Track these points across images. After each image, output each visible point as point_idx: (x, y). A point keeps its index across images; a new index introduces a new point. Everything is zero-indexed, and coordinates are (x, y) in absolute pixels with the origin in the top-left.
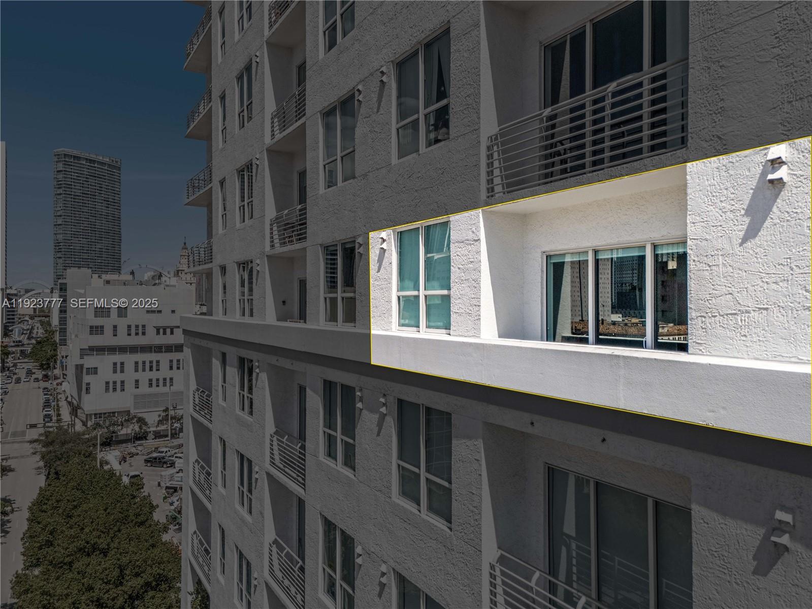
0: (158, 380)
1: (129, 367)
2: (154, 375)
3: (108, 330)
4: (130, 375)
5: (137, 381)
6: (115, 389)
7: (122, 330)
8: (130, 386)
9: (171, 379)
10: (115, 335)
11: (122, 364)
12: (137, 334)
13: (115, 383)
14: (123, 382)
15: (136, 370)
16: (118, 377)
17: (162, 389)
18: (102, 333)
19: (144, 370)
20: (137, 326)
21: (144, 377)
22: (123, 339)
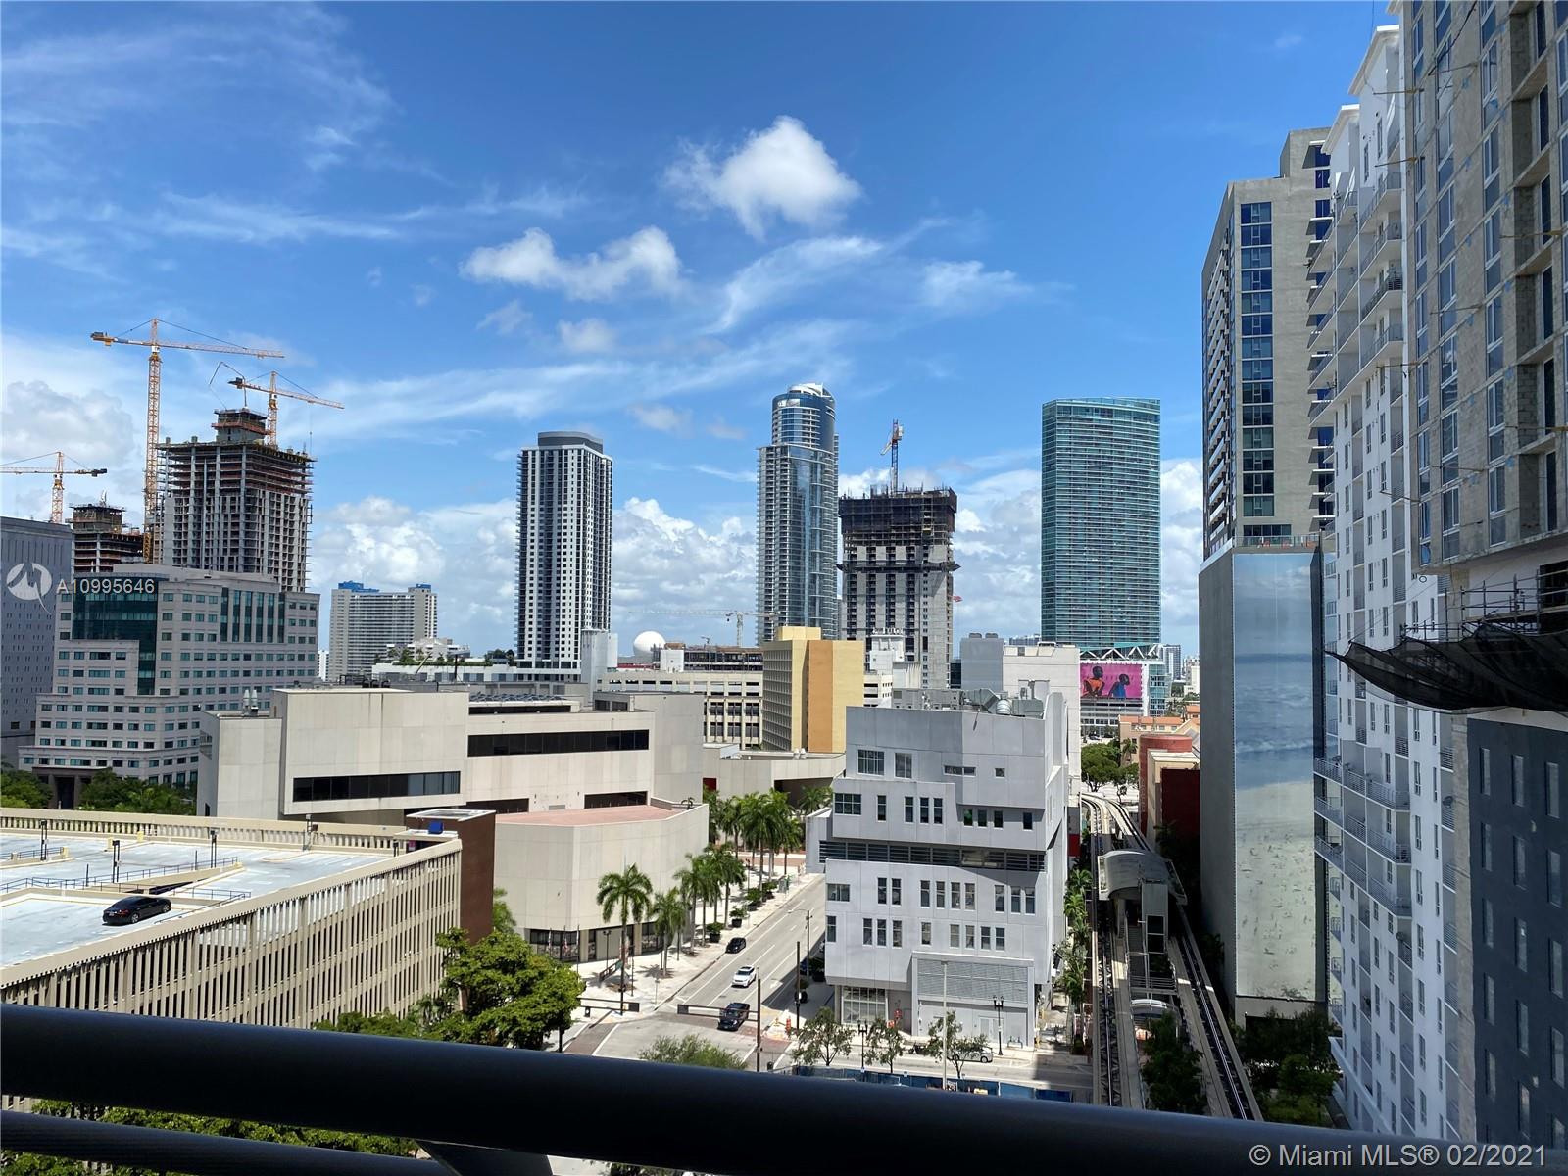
0: (970, 929)
1: (911, 891)
2: (962, 916)
3: (869, 806)
4: (911, 911)
5: (926, 927)
6: (882, 941)
7: (896, 808)
8: (911, 935)
9: (1000, 932)
10: (882, 817)
11: (896, 883)
12: (925, 819)
13: (882, 923)
14: (897, 924)
15: (925, 901)
16: (888, 912)
17: (978, 953)
18: (858, 810)
19: (941, 903)
20: (924, 801)
21: (943, 917)
22: (898, 829)
